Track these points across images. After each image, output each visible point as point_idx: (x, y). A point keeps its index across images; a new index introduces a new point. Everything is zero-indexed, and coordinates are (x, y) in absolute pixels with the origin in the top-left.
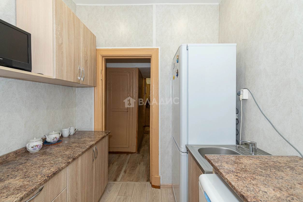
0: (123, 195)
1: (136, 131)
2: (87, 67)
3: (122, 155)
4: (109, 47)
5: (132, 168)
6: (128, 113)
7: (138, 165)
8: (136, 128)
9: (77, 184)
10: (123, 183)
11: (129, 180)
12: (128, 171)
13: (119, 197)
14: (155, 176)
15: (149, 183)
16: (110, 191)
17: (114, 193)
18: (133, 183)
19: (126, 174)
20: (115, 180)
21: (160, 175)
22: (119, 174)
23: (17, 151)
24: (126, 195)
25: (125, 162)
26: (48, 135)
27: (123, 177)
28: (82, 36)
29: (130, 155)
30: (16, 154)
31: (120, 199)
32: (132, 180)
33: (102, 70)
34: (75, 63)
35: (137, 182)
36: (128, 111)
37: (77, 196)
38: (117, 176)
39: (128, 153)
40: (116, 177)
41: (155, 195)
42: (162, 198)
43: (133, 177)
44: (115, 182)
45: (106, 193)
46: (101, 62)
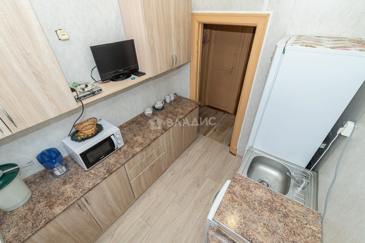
0: (206, 148)
1: (237, 94)
2: (180, 48)
3: (219, 113)
4: (206, 10)
5: (222, 129)
6: (232, 73)
7: (229, 128)
8: (238, 92)
9: (170, 141)
10: (209, 139)
11: (214, 139)
12: (217, 131)
13: (202, 148)
14: (233, 147)
15: (228, 148)
16: (198, 142)
17: (200, 144)
18: (216, 142)
19: (215, 133)
20: (205, 135)
21: (237, 147)
22: (210, 131)
23: (141, 114)
24: (208, 149)
25: (219, 121)
26: (156, 104)
27: (212, 134)
28: (172, 18)
29: (227, 114)
30: (141, 116)
31: (202, 150)
32: (217, 140)
33: (198, 39)
34: (167, 53)
35: (220, 143)
36: (233, 71)
37: (170, 146)
38: (208, 132)
39: (225, 112)
40: (206, 133)
41: (228, 159)
42: (233, 163)
43: (219, 137)
44: (204, 137)
45: (195, 142)
46: (197, 30)
